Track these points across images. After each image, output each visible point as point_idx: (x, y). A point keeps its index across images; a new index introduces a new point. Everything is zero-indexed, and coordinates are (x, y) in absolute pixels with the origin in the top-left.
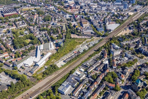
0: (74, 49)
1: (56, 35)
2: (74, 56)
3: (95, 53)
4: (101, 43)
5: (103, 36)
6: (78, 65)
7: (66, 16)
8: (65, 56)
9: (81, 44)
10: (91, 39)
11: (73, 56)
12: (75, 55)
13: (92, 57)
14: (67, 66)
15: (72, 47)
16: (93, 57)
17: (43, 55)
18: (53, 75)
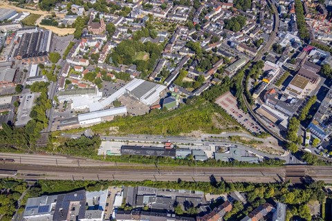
0: (182, 134)
1: (197, 75)
2: (153, 152)
3: (199, 185)
4: (261, 171)
5: (299, 155)
6: (130, 180)
7: (283, 36)
8: (142, 136)
9: (210, 135)
10: (252, 137)
11: (148, 152)
12: (155, 153)
13: (181, 187)
14: (112, 164)
15: (184, 126)
16: (182, 191)
17: (117, 104)
18: (71, 161)
